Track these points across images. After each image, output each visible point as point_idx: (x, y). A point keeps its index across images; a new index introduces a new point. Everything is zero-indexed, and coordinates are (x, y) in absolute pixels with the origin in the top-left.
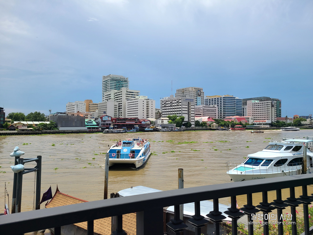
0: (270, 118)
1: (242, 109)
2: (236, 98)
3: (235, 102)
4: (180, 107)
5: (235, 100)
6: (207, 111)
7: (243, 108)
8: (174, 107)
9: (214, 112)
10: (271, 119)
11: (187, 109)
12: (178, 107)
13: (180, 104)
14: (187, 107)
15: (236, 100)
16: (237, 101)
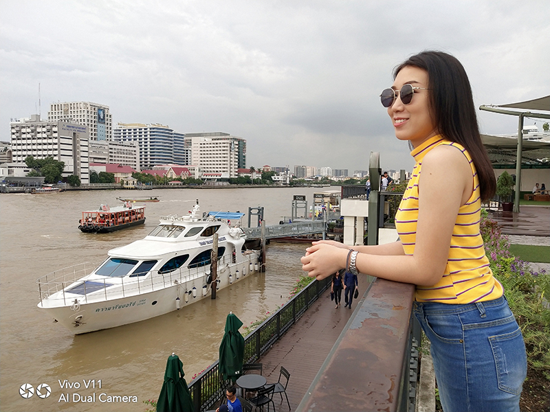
0: (228, 170)
1: (185, 152)
2: (173, 132)
3: (173, 139)
4: (56, 141)
5: (172, 134)
6: (118, 153)
7: (187, 151)
8: (40, 141)
9: (132, 154)
10: (229, 172)
11: (70, 147)
12: (50, 141)
13: (55, 135)
14: (71, 142)
15: (173, 136)
16: (175, 137)
